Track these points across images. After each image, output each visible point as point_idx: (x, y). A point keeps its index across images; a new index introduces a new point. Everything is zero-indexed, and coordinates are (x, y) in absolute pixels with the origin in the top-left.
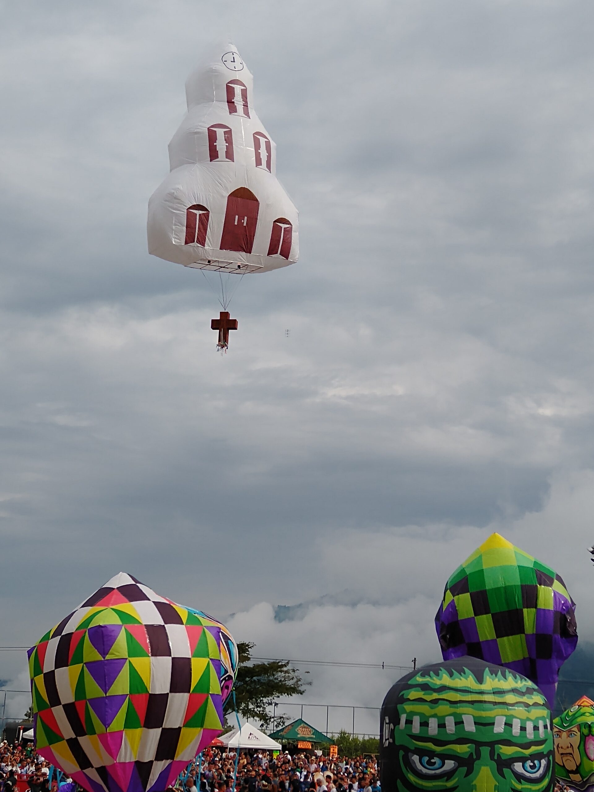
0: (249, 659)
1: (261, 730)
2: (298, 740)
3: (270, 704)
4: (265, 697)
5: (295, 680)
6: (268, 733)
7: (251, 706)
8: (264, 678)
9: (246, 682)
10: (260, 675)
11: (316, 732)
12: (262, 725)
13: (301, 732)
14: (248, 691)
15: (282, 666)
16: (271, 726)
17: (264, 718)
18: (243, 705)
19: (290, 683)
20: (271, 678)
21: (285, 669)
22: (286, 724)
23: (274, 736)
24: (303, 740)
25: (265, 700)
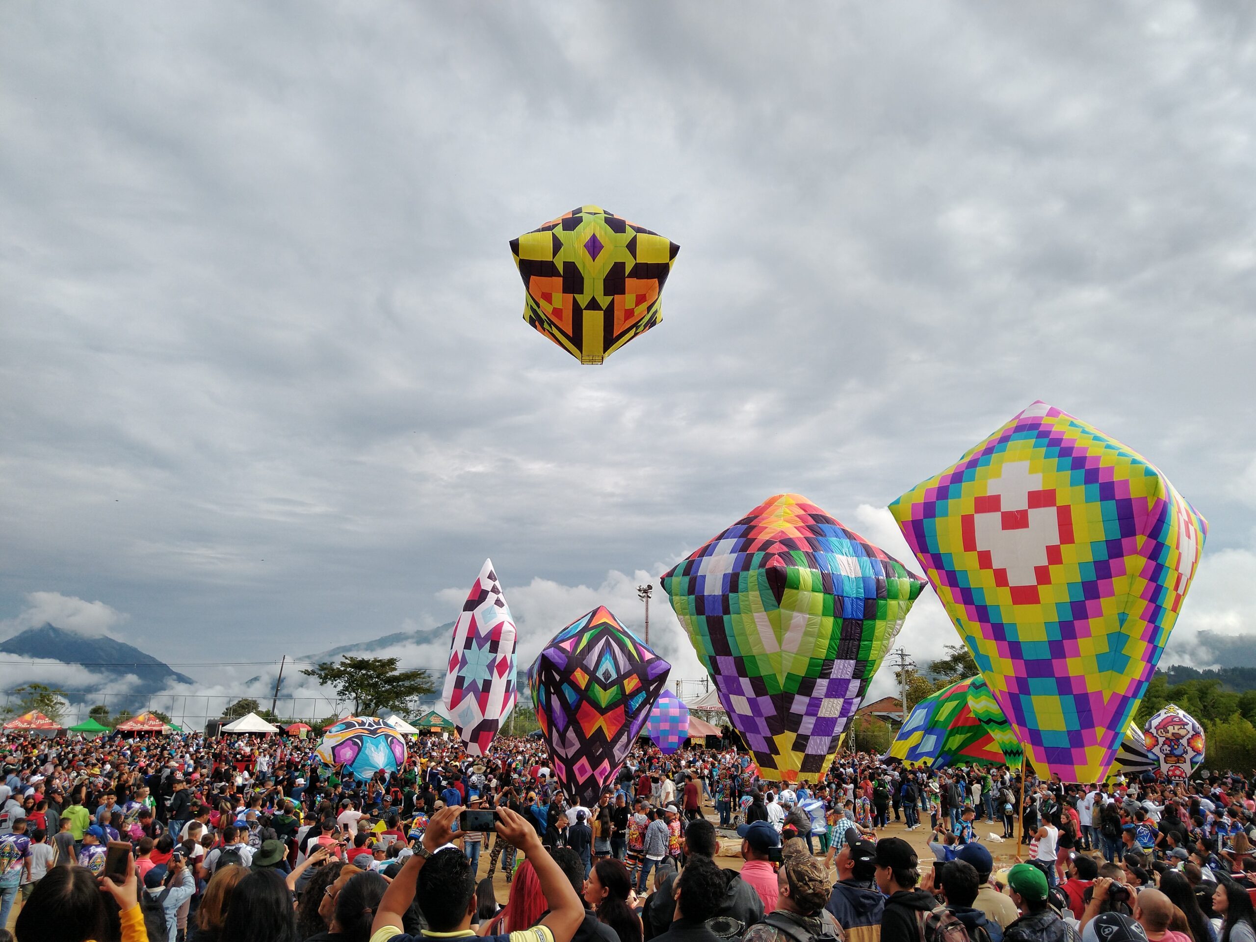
0: (395, 669)
1: (404, 720)
2: (431, 726)
3: (411, 701)
4: (407, 696)
5: (429, 684)
6: (409, 722)
7: (397, 703)
8: (407, 683)
9: (393, 686)
10: (404, 681)
11: (444, 720)
12: (405, 717)
13: (433, 720)
14: (395, 692)
15: (420, 674)
16: (412, 717)
17: (407, 712)
18: (391, 703)
19: (425, 686)
20: (412, 683)
21: (422, 676)
22: (422, 715)
23: (413, 724)
24: (435, 726)
25: (407, 698)
